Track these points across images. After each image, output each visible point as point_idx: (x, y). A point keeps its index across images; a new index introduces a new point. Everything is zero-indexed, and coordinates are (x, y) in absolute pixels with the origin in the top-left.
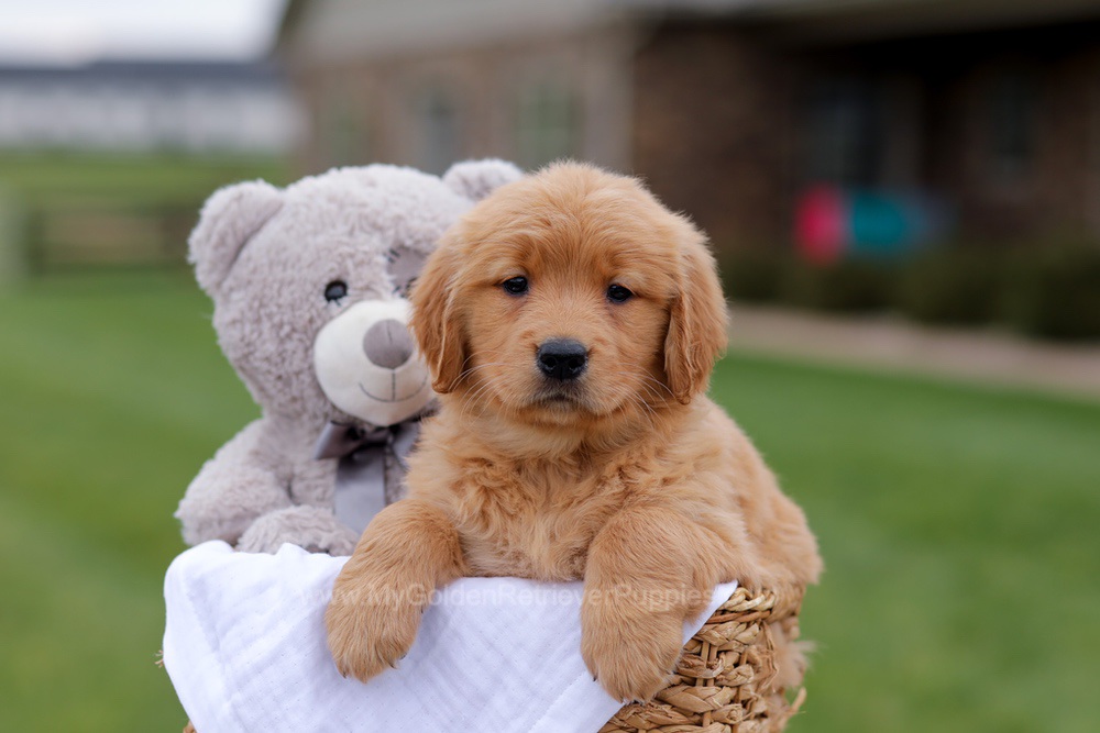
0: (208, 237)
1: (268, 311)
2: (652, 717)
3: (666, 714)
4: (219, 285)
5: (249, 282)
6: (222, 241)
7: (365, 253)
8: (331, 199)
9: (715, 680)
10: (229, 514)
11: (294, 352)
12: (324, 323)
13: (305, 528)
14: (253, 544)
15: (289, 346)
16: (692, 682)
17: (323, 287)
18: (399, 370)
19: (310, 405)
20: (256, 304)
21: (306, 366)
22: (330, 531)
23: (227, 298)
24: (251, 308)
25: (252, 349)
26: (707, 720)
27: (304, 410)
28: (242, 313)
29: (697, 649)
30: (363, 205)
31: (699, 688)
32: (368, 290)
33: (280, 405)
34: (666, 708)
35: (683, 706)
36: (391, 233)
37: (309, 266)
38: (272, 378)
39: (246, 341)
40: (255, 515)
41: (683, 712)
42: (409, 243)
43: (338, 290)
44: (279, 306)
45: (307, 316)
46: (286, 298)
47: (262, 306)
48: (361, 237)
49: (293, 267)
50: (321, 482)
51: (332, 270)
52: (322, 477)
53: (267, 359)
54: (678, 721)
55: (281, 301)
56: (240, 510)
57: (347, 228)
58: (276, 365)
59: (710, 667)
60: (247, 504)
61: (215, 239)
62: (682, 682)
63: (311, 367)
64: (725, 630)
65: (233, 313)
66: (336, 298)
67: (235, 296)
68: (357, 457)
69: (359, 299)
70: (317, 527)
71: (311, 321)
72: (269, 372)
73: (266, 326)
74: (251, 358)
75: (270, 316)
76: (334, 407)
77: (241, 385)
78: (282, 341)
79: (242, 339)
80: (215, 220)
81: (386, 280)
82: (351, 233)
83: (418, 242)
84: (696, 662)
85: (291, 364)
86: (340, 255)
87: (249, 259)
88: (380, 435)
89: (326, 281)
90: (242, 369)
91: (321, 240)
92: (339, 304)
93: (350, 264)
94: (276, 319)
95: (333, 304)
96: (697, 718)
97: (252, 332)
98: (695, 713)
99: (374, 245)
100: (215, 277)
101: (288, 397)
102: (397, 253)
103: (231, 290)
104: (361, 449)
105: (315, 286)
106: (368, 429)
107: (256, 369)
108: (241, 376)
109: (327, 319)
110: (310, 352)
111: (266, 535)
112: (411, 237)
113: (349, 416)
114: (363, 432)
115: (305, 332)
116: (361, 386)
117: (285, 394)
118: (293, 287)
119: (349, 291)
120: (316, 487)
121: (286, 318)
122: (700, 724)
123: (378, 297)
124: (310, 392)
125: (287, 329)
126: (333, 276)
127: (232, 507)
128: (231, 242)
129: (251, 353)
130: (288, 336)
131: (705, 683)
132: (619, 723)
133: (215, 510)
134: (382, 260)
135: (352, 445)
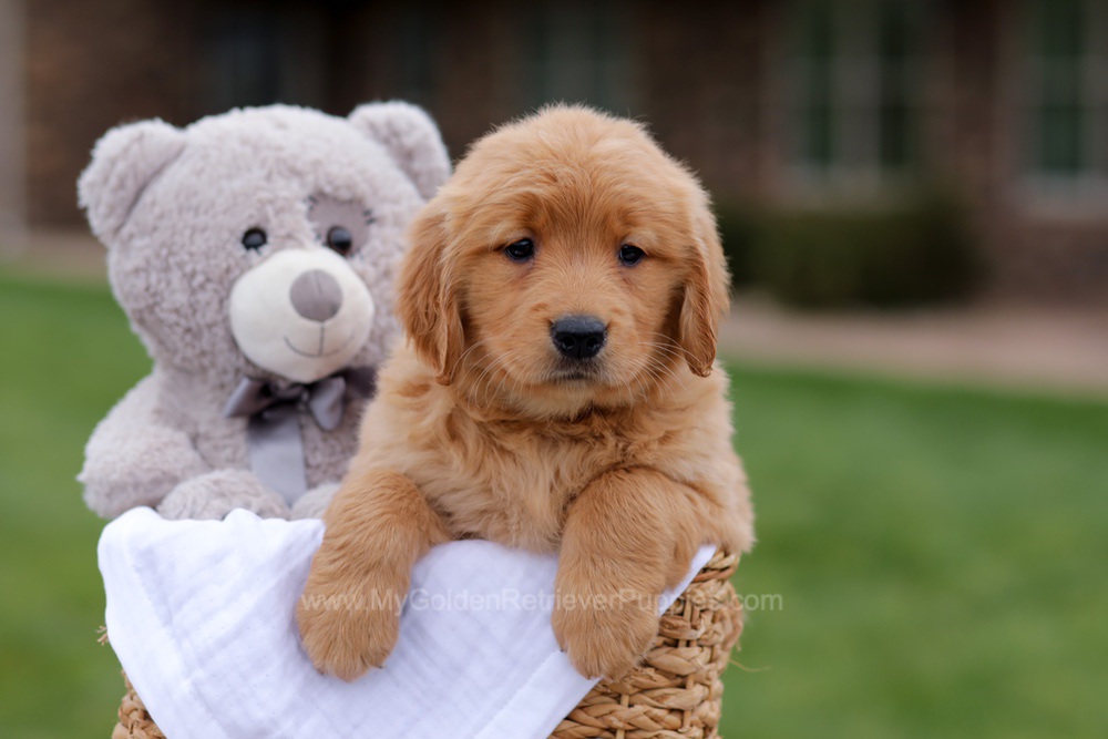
0: (106, 180)
1: (178, 259)
2: (637, 681)
3: (651, 678)
4: (118, 230)
5: (155, 229)
6: (121, 185)
7: (286, 199)
8: (244, 142)
9: (698, 640)
10: (145, 478)
11: (208, 303)
12: (243, 272)
13: (233, 494)
14: (181, 513)
15: (202, 297)
16: (675, 644)
17: (240, 234)
18: (328, 323)
19: (221, 360)
20: (164, 252)
21: (220, 318)
22: (257, 495)
23: (126, 246)
24: (158, 256)
25: (158, 299)
26: (690, 683)
27: (213, 365)
28: (148, 261)
29: (679, 609)
30: (280, 148)
31: (682, 649)
32: (290, 239)
33: (184, 359)
34: (650, 671)
35: (667, 669)
36: (310, 179)
37: (225, 212)
38: (180, 331)
39: (152, 290)
40: (174, 481)
41: (666, 673)
42: (328, 189)
43: (255, 238)
44: (191, 254)
45: (224, 265)
46: (200, 244)
47: (171, 253)
48: (280, 182)
49: (206, 212)
50: (228, 441)
51: (251, 216)
52: (231, 436)
53: (177, 311)
54: (663, 685)
55: (194, 249)
56: (159, 474)
57: (264, 172)
58: (186, 317)
59: (694, 628)
60: (166, 467)
61: (113, 181)
62: (665, 644)
63: (226, 320)
64: (709, 588)
65: (135, 260)
66: (256, 246)
67: (138, 243)
68: (267, 415)
69: (280, 248)
70: (246, 492)
71: (228, 270)
72: (177, 324)
73: (176, 277)
74: (157, 310)
75: (181, 265)
76: (248, 361)
77: (135, 339)
78: (193, 292)
79: (147, 289)
80: (113, 162)
81: (307, 229)
82: (268, 177)
83: (337, 188)
84: (680, 623)
85: (204, 315)
86: (260, 201)
87: (154, 203)
88: (295, 392)
89: (244, 228)
90: (141, 321)
91: (237, 184)
92: (259, 253)
93: (270, 210)
94: (188, 269)
95: (252, 253)
96: (679, 681)
97: (159, 281)
98: (678, 676)
99: (292, 191)
100: (112, 222)
101: (198, 351)
102: (317, 199)
103: (131, 236)
104: (271, 407)
105: (232, 232)
106: (282, 385)
107: (161, 321)
108: (135, 328)
109: (245, 268)
110: (225, 304)
111: (194, 502)
112: (330, 182)
113: (264, 371)
114: (277, 388)
115: (221, 282)
116: (287, 341)
117: (194, 347)
118: (207, 234)
119: (270, 239)
120: (225, 447)
121: (199, 267)
122: (683, 686)
123: (301, 245)
124: (223, 346)
125: (199, 279)
126: (252, 223)
127: (149, 470)
128: (131, 185)
129: (156, 304)
130: (202, 287)
131: (688, 644)
132: (602, 689)
133: (131, 474)
134: (303, 207)
135: (265, 402)
